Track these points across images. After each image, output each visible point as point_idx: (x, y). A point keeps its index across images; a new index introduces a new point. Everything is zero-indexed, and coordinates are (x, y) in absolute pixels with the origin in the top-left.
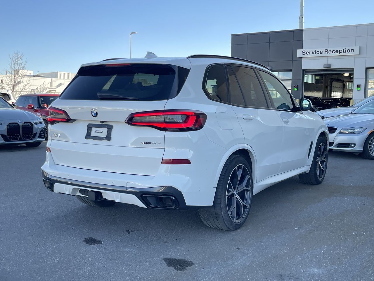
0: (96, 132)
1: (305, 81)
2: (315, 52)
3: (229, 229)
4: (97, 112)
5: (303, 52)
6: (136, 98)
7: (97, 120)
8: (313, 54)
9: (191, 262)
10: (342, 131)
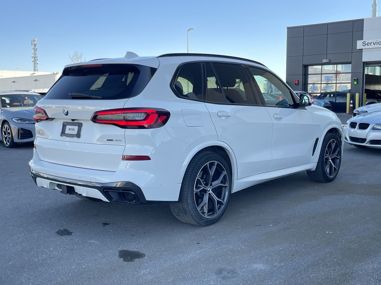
0: (69, 130)
1: (366, 73)
2: (377, 42)
3: (200, 224)
4: (67, 111)
5: (364, 43)
6: (100, 97)
7: (68, 119)
8: (374, 45)
9: (143, 254)
10: (375, 127)
